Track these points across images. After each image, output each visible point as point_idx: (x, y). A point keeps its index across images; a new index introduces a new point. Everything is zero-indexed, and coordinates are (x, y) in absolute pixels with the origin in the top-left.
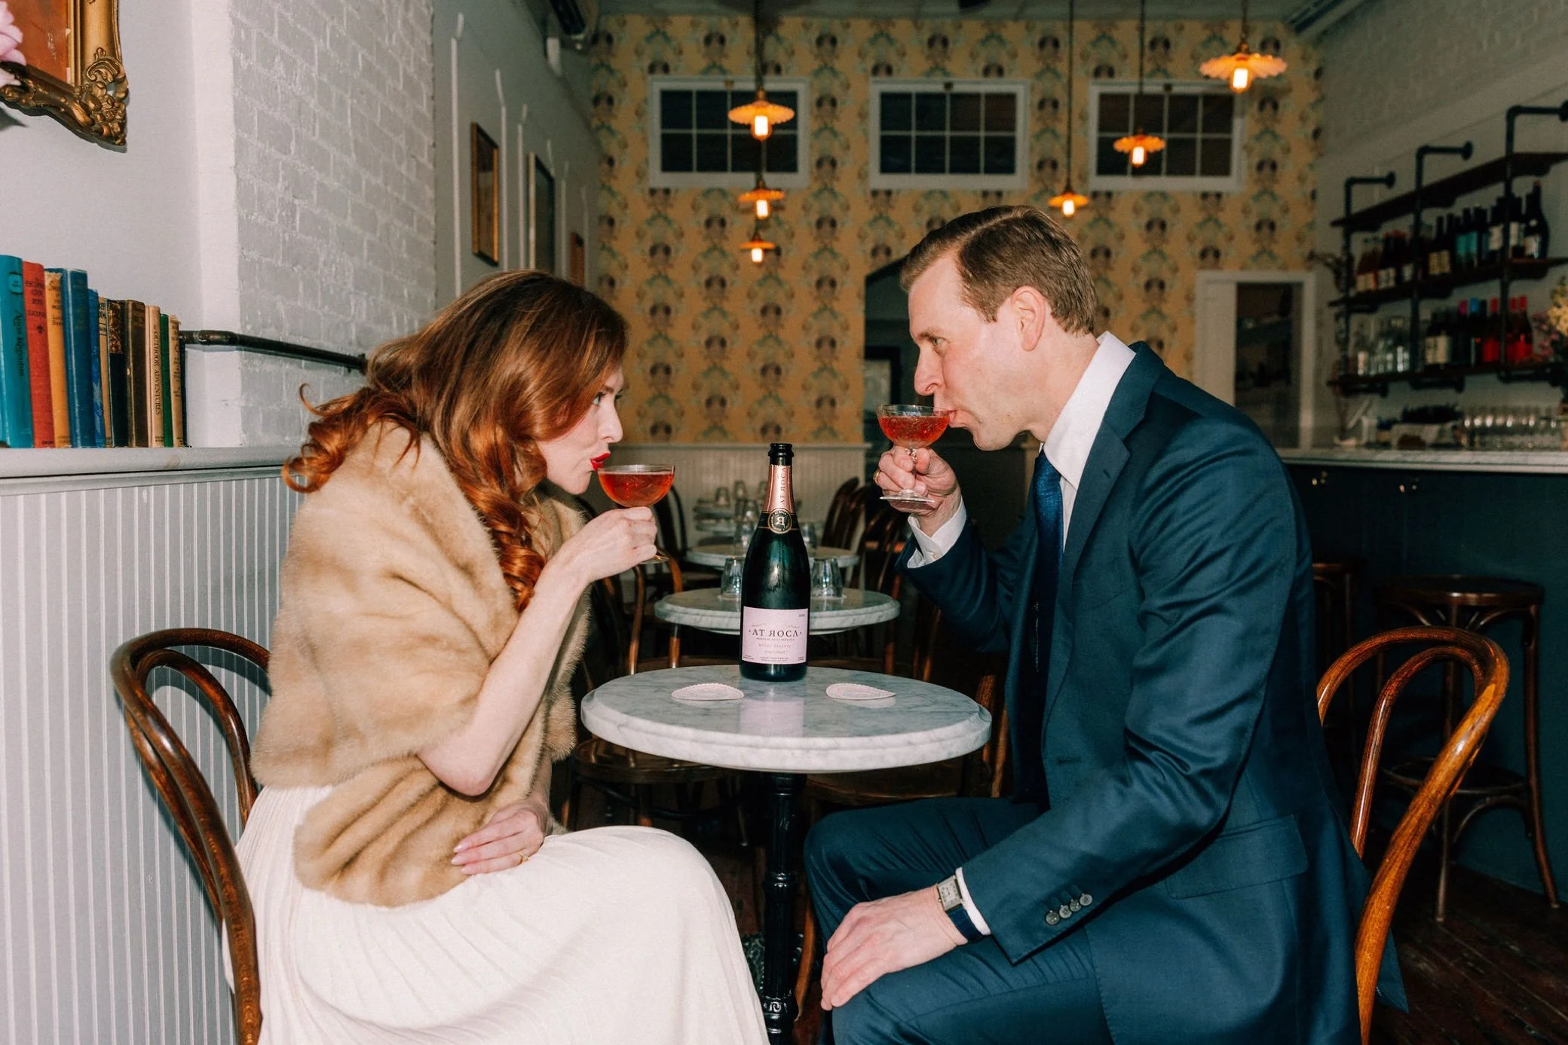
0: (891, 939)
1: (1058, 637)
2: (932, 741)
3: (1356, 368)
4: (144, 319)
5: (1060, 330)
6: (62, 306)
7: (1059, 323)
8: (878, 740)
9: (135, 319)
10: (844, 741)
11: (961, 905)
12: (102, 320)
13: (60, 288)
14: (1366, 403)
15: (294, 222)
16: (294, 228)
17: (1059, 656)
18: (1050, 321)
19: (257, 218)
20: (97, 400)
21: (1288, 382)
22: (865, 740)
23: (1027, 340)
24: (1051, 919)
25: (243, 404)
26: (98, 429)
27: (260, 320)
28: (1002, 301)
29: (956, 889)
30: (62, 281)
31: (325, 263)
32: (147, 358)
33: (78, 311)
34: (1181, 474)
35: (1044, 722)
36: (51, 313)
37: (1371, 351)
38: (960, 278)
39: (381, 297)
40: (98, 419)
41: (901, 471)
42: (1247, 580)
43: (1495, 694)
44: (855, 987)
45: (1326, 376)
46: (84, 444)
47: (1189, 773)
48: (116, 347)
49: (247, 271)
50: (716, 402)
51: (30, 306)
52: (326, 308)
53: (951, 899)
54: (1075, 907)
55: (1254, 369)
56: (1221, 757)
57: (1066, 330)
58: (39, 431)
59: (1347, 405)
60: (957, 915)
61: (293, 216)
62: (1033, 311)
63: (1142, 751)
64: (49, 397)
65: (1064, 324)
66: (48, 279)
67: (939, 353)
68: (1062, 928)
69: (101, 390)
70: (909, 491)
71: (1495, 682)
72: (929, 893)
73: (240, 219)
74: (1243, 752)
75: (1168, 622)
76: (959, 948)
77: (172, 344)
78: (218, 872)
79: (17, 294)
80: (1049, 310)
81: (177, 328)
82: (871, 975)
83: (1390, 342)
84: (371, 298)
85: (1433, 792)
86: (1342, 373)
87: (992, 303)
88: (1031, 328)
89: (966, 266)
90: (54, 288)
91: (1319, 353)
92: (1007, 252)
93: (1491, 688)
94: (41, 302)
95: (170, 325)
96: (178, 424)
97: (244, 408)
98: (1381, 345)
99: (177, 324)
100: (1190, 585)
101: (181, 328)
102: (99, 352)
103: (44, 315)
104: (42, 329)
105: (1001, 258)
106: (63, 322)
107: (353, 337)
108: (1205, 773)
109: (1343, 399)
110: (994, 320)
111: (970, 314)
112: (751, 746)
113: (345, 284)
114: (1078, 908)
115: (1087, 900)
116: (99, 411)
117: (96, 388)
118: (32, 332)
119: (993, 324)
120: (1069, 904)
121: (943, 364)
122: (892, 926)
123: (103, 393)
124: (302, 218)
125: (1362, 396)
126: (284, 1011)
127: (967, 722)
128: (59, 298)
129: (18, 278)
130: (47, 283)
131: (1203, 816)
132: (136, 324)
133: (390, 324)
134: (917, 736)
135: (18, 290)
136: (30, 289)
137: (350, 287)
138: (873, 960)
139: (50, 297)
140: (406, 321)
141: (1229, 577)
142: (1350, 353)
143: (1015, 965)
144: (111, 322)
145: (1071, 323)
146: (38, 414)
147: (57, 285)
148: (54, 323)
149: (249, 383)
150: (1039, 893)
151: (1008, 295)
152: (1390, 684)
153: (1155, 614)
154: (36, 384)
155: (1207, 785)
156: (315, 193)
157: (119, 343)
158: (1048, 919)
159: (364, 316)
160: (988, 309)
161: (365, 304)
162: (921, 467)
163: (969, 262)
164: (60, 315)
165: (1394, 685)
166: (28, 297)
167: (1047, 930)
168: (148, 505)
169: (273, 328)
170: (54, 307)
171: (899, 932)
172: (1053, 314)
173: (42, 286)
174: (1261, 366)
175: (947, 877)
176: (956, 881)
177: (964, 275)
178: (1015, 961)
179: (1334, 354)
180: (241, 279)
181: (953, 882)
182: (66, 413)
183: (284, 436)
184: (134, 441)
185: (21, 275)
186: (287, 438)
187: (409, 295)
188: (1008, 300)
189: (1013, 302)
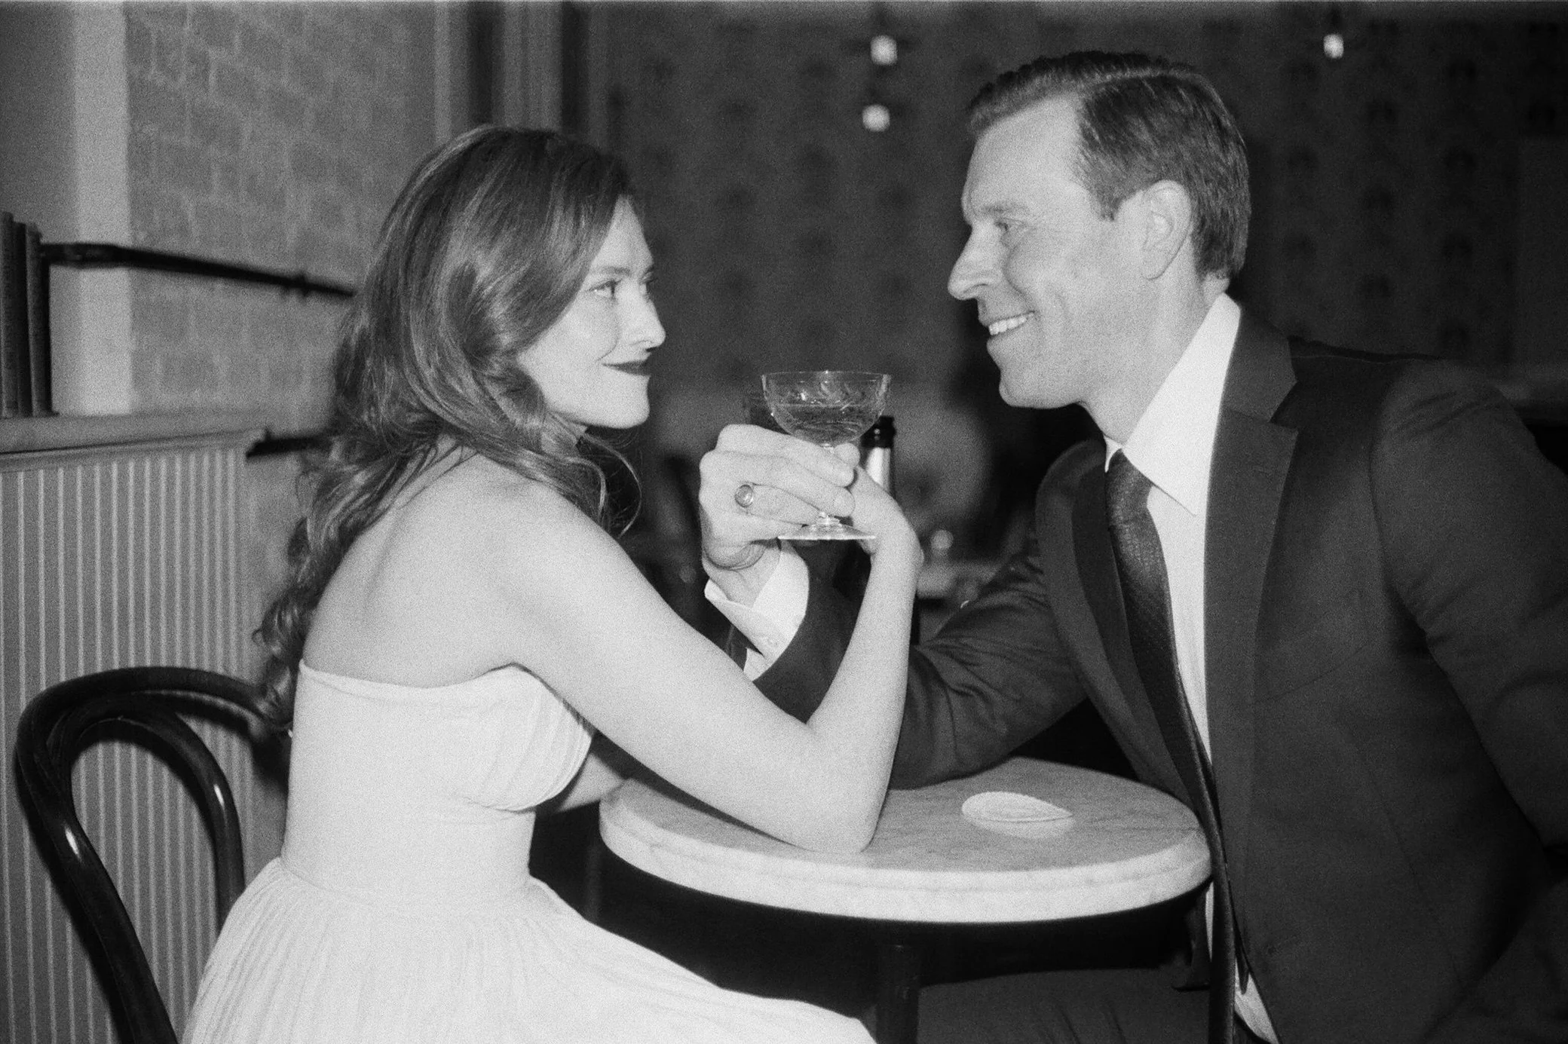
2: (1126, 878)
8: (1042, 876)
10: (992, 878)
15: (206, 78)
16: (207, 89)
19: (154, 77)
22: (1022, 875)
25: (133, 348)
27: (158, 224)
49: (139, 154)
61: (206, 70)
73: (130, 77)
77: (30, 266)
81: (38, 240)
87: (1120, 190)
95: (28, 239)
97: (135, 353)
99: (37, 236)
101: (43, 241)
110: (1112, 217)
112: (849, 883)
119: (1109, 222)
124: (220, 76)
127: (1178, 847)
134: (1103, 871)
149: (142, 316)
156: (237, 39)
160: (1106, 199)
169: (175, 233)
180: (131, 165)
183: (190, 392)
186: (194, 395)
188: (1142, 193)
189: (1148, 200)
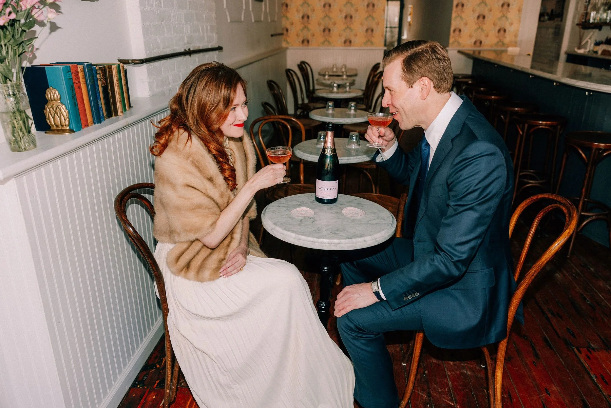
0: (355, 300)
1: (422, 201)
3: (589, 20)
4: (112, 71)
5: (436, 93)
6: (85, 77)
7: (436, 90)
9: (109, 72)
11: (378, 291)
12: (98, 76)
13: (84, 71)
14: (591, 33)
15: (161, 4)
16: (161, 7)
17: (422, 207)
18: (432, 89)
19: (147, 8)
20: (100, 105)
21: (561, 21)
23: (422, 95)
24: (405, 299)
25: (149, 81)
26: (102, 116)
27: (152, 48)
28: (416, 81)
29: (376, 286)
30: (84, 68)
31: (173, 17)
32: (115, 85)
33: (90, 77)
34: (466, 161)
35: (415, 228)
36: (82, 80)
37: (598, 12)
38: (402, 70)
39: (195, 22)
40: (101, 112)
41: (374, 137)
42: (483, 200)
43: (568, 233)
44: (343, 313)
45: (577, 21)
46: (98, 123)
47: (453, 260)
48: (104, 83)
49: (146, 30)
50: (327, 30)
51: (75, 81)
52: (175, 34)
53: (375, 288)
54: (413, 296)
55: (549, 11)
56: (464, 256)
57: (438, 93)
58: (83, 123)
59: (583, 33)
60: (377, 294)
62: (426, 86)
63: (439, 251)
64: (85, 110)
65: (438, 90)
66: (80, 68)
67: (391, 94)
68: (409, 301)
69: (101, 101)
70: (376, 143)
71: (570, 229)
72: (369, 285)
73: (141, 11)
74: (473, 255)
75: (455, 210)
76: (377, 302)
77: (122, 74)
78: (152, 268)
79: (70, 79)
80: (432, 85)
81: (123, 68)
82: (349, 309)
83: (606, 8)
84: (191, 24)
85: (541, 264)
86: (583, 20)
87: (412, 81)
88: (425, 92)
89: (405, 67)
90: (82, 71)
91: (576, 9)
92: (420, 63)
93: (568, 231)
94: (78, 78)
95: (121, 68)
96: (127, 102)
97: (149, 82)
98: (602, 9)
100: (463, 199)
102: (99, 88)
103: (80, 82)
104: (80, 87)
105: (417, 65)
106: (86, 83)
107: (186, 41)
108: (458, 261)
109: (582, 31)
110: (412, 87)
111: (404, 84)
113: (181, 21)
114: (414, 296)
115: (417, 294)
116: (101, 109)
117: (99, 101)
118: (77, 90)
119: (411, 89)
120: (411, 295)
121: (392, 98)
122: (356, 295)
123: (102, 102)
125: (590, 30)
126: (174, 312)
127: (386, 230)
128: (84, 74)
129: (70, 73)
130: (79, 70)
131: (456, 273)
132: (109, 74)
133: (199, 31)
135: (71, 77)
136: (74, 75)
137: (183, 22)
138: (349, 305)
139: (81, 75)
140: (205, 28)
141: (477, 199)
142: (589, 10)
143: (393, 311)
144: (101, 75)
145: (440, 90)
146: (82, 119)
147: (82, 70)
148: (83, 84)
149: (150, 73)
150: (402, 291)
151: (418, 79)
152: (541, 213)
153: (451, 207)
154: (80, 106)
155: (460, 265)
157: (105, 82)
158: (405, 298)
159: (189, 32)
160: (410, 83)
161: (189, 27)
162: (382, 135)
163: (406, 65)
164: (85, 80)
165: (542, 213)
166: (74, 77)
167: (404, 302)
168: (120, 139)
169: (157, 49)
170: (82, 78)
171: (358, 297)
172: (434, 87)
173: (78, 72)
174: (552, 11)
175: (374, 281)
176: (377, 283)
177: (403, 70)
178: (394, 310)
179: (582, 11)
180: (144, 35)
181: (377, 284)
182: (91, 113)
183: (164, 87)
184: (114, 115)
185: (70, 72)
186: (165, 88)
187: (206, 17)
188: (418, 81)
189: (420, 82)
